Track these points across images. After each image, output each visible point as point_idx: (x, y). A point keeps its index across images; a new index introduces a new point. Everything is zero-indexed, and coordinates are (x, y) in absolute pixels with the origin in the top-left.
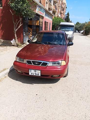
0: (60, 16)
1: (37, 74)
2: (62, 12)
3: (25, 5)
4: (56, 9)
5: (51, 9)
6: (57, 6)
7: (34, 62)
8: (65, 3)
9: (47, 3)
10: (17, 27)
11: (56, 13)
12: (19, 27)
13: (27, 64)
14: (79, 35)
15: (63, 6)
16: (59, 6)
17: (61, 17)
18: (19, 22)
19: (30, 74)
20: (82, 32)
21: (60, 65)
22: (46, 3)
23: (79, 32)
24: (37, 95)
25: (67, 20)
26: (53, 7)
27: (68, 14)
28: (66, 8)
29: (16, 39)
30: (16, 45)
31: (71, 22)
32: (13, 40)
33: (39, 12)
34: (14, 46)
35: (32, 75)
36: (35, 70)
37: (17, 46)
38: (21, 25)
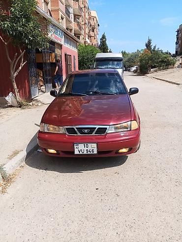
0: (88, 41)
1: (91, 151)
2: (92, 34)
3: (31, 24)
4: (80, 28)
5: (71, 30)
6: (82, 23)
7: (80, 130)
8: (95, 17)
9: (62, 18)
10: (17, 68)
11: (81, 37)
12: (20, 68)
13: (68, 134)
14: (130, 75)
15: (92, 23)
16: (85, 24)
17: (91, 44)
18: (20, 57)
19: (76, 152)
20: (134, 68)
21: (129, 129)
22: (60, 18)
23: (129, 71)
24: (97, 189)
25: (104, 48)
26: (73, 25)
27: (104, 37)
28: (98, 25)
29: (16, 93)
30: (16, 104)
31: (110, 52)
32: (10, 94)
33: (53, 36)
34: (11, 106)
35: (81, 153)
36: (86, 144)
37: (20, 107)
38: (23, 65)
